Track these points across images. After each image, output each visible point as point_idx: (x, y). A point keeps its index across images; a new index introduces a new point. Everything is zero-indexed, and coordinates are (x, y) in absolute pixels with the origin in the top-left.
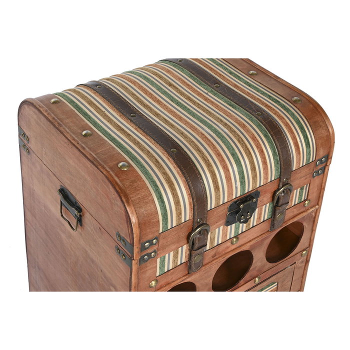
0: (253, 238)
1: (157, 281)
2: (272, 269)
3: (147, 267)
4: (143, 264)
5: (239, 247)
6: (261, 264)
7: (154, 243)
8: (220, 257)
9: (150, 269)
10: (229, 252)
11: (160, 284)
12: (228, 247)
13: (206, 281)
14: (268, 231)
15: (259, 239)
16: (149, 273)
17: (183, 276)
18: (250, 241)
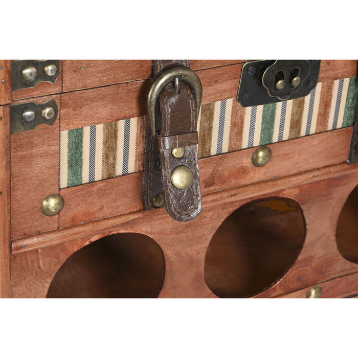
0: (307, 167)
1: (62, 201)
2: (350, 277)
3: (32, 145)
4: (23, 134)
5: (271, 180)
6: (323, 252)
7: (50, 74)
8: (225, 191)
9: (42, 156)
10: (247, 185)
11: (71, 213)
12: (244, 171)
13: (189, 250)
14: (345, 162)
15: (320, 176)
16: (39, 167)
17: (131, 213)
18: (300, 174)
